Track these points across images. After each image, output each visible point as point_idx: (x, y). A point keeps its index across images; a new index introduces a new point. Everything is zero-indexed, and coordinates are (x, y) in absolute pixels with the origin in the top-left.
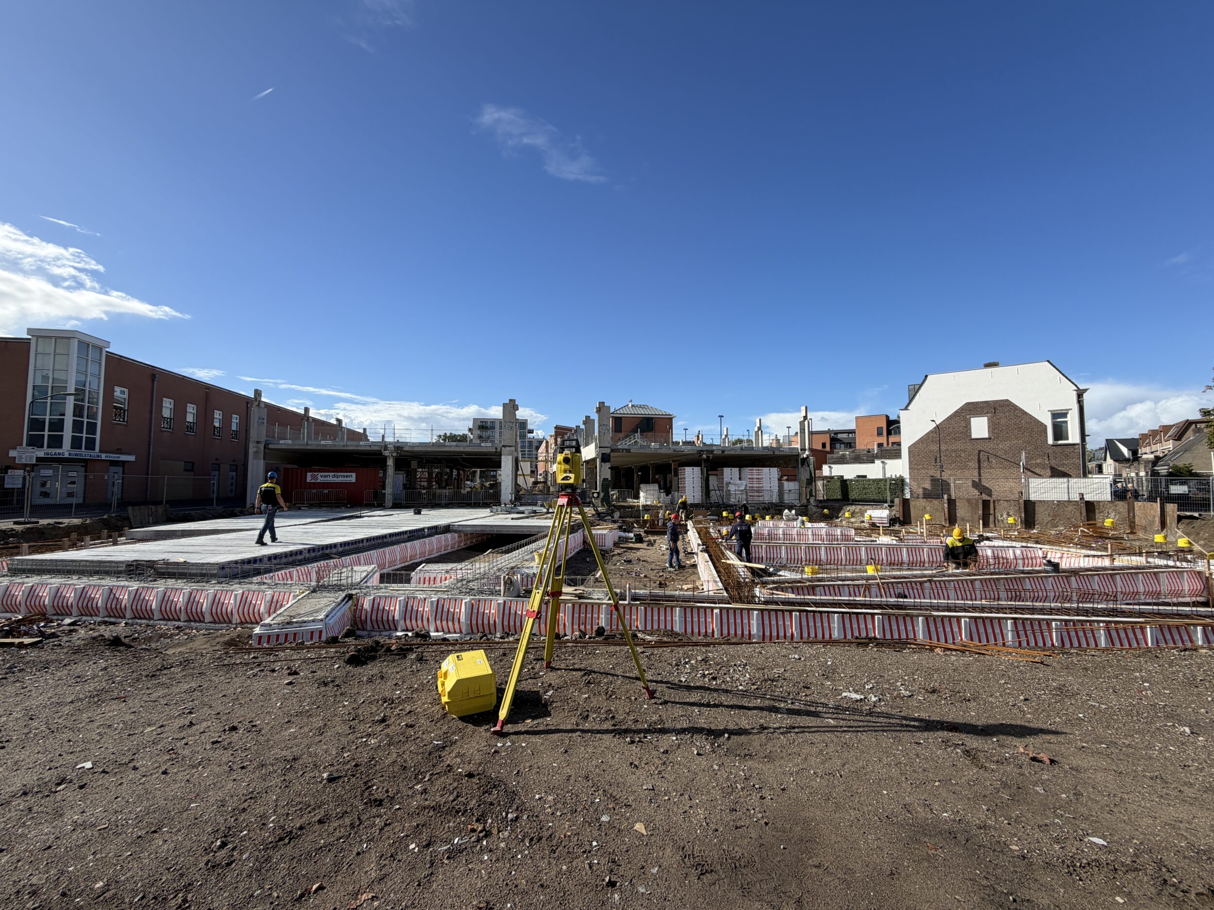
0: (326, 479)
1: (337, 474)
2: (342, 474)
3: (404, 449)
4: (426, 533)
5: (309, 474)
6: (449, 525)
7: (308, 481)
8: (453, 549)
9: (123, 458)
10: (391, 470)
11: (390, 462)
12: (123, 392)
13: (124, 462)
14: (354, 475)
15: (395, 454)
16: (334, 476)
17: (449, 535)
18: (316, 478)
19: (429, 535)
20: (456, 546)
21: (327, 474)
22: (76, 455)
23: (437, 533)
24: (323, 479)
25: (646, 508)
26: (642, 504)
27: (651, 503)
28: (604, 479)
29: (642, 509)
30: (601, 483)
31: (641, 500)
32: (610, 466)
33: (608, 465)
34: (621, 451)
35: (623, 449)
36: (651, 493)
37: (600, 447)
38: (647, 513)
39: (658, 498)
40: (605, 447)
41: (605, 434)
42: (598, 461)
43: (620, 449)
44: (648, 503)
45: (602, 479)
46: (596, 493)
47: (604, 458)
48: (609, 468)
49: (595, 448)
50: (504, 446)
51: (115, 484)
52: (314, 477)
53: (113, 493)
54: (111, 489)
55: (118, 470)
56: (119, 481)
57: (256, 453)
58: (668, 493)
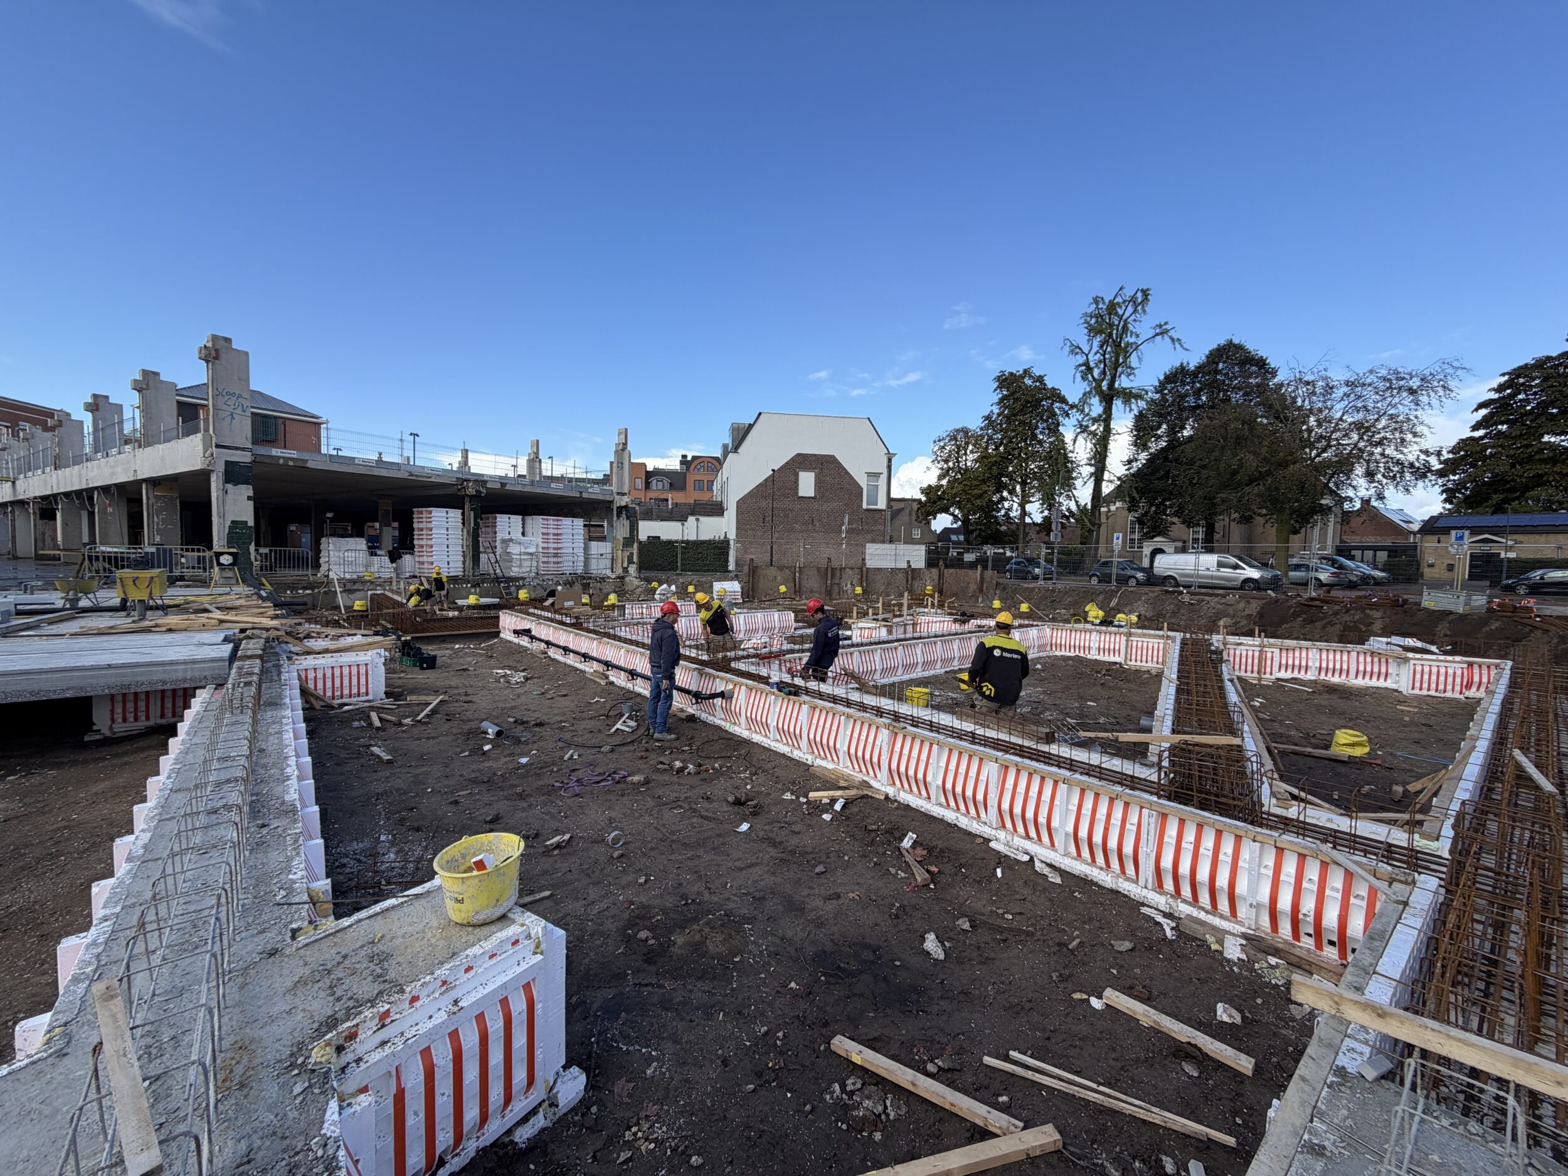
25: (349, 586)
26: (336, 577)
27: (355, 576)
28: (233, 522)
29: (338, 590)
30: (227, 531)
31: (329, 570)
32: (251, 493)
33: (247, 490)
34: (281, 461)
35: (286, 459)
36: (350, 555)
37: (217, 446)
38: (352, 596)
39: (367, 566)
40: (237, 448)
41: (233, 418)
42: (213, 478)
43: (280, 457)
44: (347, 576)
45: (228, 524)
46: (223, 554)
47: (234, 474)
48: (249, 498)
49: (201, 447)
58: (394, 557)
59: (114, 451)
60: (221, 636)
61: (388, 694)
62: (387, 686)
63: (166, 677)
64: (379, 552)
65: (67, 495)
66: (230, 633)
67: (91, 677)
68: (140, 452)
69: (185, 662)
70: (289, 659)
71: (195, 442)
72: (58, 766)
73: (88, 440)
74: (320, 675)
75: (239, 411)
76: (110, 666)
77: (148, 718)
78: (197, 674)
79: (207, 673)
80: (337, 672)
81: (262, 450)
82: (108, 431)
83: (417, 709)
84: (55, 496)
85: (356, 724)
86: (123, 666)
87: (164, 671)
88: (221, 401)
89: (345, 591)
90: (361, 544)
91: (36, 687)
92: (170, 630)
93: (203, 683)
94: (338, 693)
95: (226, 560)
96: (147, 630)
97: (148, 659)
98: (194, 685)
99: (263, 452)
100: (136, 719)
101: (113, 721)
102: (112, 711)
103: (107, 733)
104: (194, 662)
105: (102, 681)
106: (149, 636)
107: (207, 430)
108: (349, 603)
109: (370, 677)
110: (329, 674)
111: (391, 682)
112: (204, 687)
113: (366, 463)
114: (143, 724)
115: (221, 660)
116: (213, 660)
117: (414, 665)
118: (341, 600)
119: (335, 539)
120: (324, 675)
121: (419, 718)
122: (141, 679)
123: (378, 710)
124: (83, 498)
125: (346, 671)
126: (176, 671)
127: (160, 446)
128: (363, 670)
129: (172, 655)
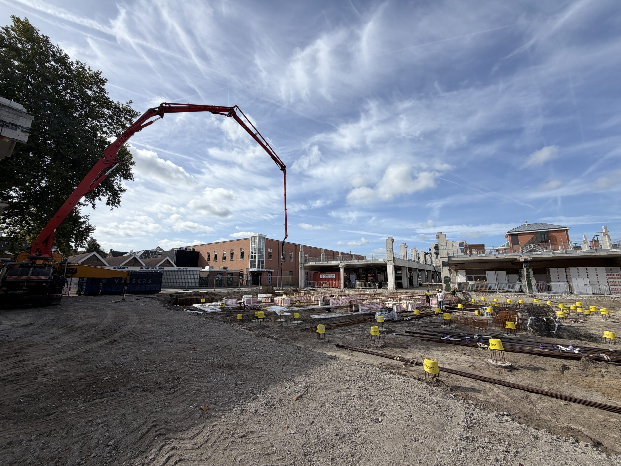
2: (330, 275)
5: (320, 275)
7: (321, 278)
12: (271, 250)
13: (271, 272)
14: (334, 275)
15: (343, 266)
16: (328, 276)
21: (326, 275)
22: (259, 270)
24: (325, 277)
28: (445, 276)
33: (447, 268)
37: (441, 258)
40: (444, 258)
41: (443, 251)
47: (444, 264)
48: (448, 270)
50: (389, 260)
51: (269, 279)
52: (322, 276)
53: (269, 282)
54: (268, 281)
55: (270, 274)
56: (270, 278)
57: (301, 268)
75: (444, 249)
88: (440, 247)
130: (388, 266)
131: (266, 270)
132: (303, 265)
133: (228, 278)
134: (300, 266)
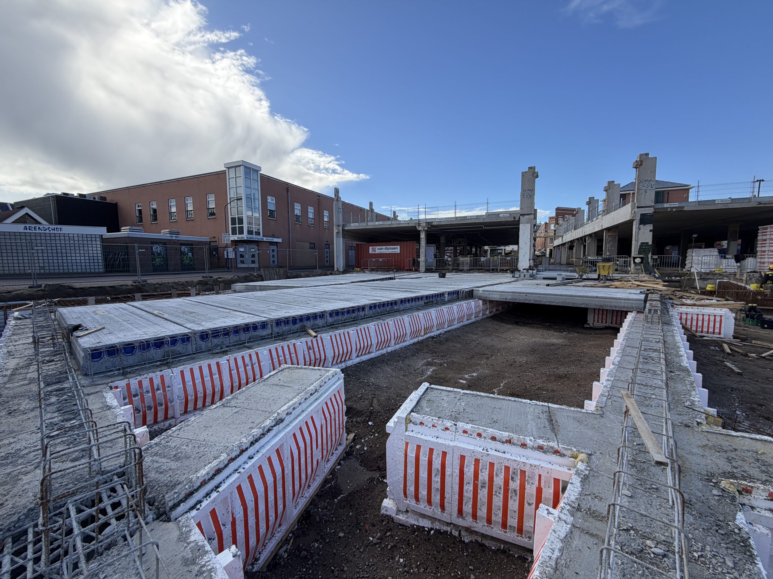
0: (381, 251)
1: (387, 247)
2: (391, 247)
3: (433, 224)
4: (446, 300)
5: (371, 248)
6: (473, 290)
7: (370, 252)
8: (478, 318)
9: (275, 240)
10: (423, 242)
11: (423, 236)
12: (272, 200)
13: (277, 243)
14: (399, 247)
15: (426, 229)
16: (386, 249)
17: (472, 303)
18: (375, 251)
19: (450, 301)
20: (481, 315)
21: (381, 247)
22: (251, 238)
23: (458, 299)
24: (379, 251)
25: (703, 276)
26: (695, 271)
27: (708, 271)
28: (642, 243)
29: (696, 278)
30: (638, 247)
31: (691, 267)
32: (652, 228)
33: (650, 227)
34: (669, 210)
35: (672, 208)
36: (706, 259)
37: (638, 207)
38: (705, 282)
39: (717, 265)
40: (647, 207)
41: (646, 192)
42: (634, 223)
43: (668, 208)
44: (703, 271)
45: (639, 244)
46: (636, 258)
47: (644, 220)
48: (651, 231)
49: (630, 209)
50: (523, 215)
51: (273, 256)
52: (374, 250)
53: (274, 262)
54: (272, 259)
55: (274, 248)
56: (275, 253)
57: (338, 233)
58: (739, 259)
59: (595, 219)
60: (638, 292)
61: (734, 337)
62: (735, 332)
63: (617, 304)
64: (727, 256)
65: (578, 239)
66: (642, 290)
67: (591, 300)
68: (604, 217)
69: (625, 299)
70: (672, 306)
71: (628, 207)
72: (578, 333)
73: (586, 217)
74: (689, 317)
75: (649, 188)
76: (597, 297)
77: (606, 323)
78: (629, 305)
79: (633, 305)
80: (700, 318)
81: (659, 206)
82: (593, 211)
83: (760, 350)
84: (574, 240)
85: (712, 348)
86: (602, 298)
87: (616, 302)
88: (641, 185)
89: (701, 279)
90: (715, 252)
91: (574, 302)
92: (616, 287)
93: (631, 310)
94: (700, 329)
95: (638, 260)
96: (608, 287)
97: (610, 296)
98: (627, 310)
99: (659, 207)
100: (602, 322)
101: (594, 321)
102: (594, 317)
103: (592, 326)
104: (629, 300)
105: (594, 303)
106: (609, 289)
107: (633, 201)
108: (703, 286)
109: (722, 324)
110: (695, 317)
111: (737, 331)
112: (632, 312)
113: (723, 202)
114: (604, 325)
115: (640, 300)
116: (637, 300)
117: (757, 325)
118: (698, 284)
119: (697, 249)
120: (692, 318)
121: (764, 355)
122: (607, 304)
123: (729, 344)
124: (582, 240)
125: (706, 318)
126: (621, 302)
127: (612, 213)
128: (718, 319)
129: (619, 296)
130: (521, 226)
131: (265, 239)
132: (341, 228)
133: (182, 253)
134: (335, 231)
